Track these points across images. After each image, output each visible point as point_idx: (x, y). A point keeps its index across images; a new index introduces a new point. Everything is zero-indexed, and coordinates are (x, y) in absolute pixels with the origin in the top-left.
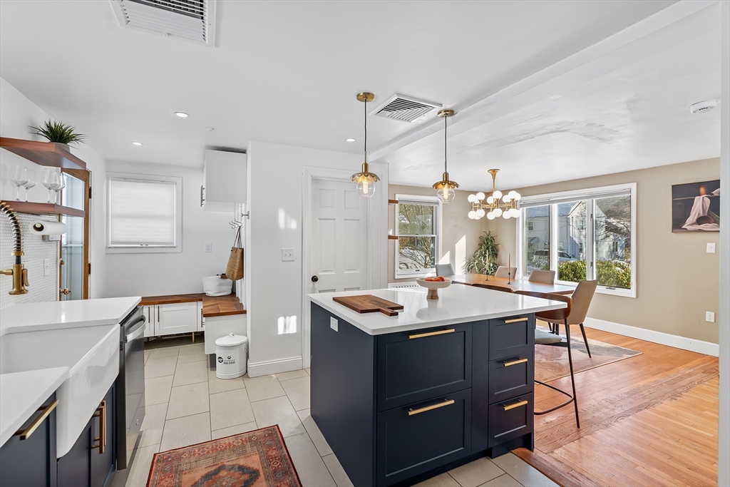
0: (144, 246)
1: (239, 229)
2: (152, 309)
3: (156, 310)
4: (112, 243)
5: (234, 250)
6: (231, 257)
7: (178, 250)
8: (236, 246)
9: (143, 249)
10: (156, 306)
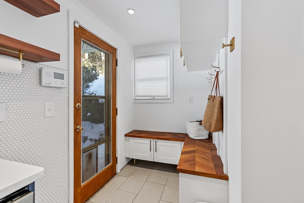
0: (152, 98)
1: (217, 76)
2: (152, 142)
3: (155, 142)
4: (138, 96)
5: (211, 98)
6: (208, 106)
7: (171, 101)
8: (213, 94)
9: (152, 100)
10: (155, 140)
